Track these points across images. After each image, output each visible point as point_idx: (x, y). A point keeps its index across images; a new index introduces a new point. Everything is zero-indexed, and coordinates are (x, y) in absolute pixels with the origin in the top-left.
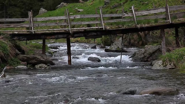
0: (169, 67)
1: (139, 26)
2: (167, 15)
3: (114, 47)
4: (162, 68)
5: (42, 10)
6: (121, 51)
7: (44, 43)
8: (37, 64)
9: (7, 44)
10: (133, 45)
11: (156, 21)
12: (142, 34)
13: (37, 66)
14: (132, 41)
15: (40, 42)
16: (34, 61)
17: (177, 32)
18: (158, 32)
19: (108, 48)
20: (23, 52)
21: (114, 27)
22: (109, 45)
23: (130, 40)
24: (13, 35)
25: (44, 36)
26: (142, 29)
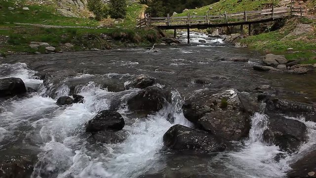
0: (244, 46)
1: (229, 23)
2: (245, 17)
3: (214, 35)
4: (240, 46)
5: (175, 13)
6: (218, 37)
7: (175, 31)
8: (171, 42)
9: (156, 31)
10: (224, 34)
11: (238, 20)
12: (229, 27)
13: (171, 44)
14: (224, 31)
15: (173, 30)
16: (169, 41)
17: (250, 27)
18: (239, 27)
19: (210, 35)
20: (164, 36)
21: (214, 23)
22: (211, 33)
23: (223, 30)
24: (159, 27)
25: (175, 27)
26: (230, 25)
